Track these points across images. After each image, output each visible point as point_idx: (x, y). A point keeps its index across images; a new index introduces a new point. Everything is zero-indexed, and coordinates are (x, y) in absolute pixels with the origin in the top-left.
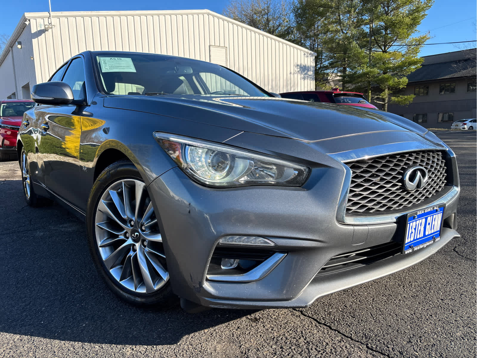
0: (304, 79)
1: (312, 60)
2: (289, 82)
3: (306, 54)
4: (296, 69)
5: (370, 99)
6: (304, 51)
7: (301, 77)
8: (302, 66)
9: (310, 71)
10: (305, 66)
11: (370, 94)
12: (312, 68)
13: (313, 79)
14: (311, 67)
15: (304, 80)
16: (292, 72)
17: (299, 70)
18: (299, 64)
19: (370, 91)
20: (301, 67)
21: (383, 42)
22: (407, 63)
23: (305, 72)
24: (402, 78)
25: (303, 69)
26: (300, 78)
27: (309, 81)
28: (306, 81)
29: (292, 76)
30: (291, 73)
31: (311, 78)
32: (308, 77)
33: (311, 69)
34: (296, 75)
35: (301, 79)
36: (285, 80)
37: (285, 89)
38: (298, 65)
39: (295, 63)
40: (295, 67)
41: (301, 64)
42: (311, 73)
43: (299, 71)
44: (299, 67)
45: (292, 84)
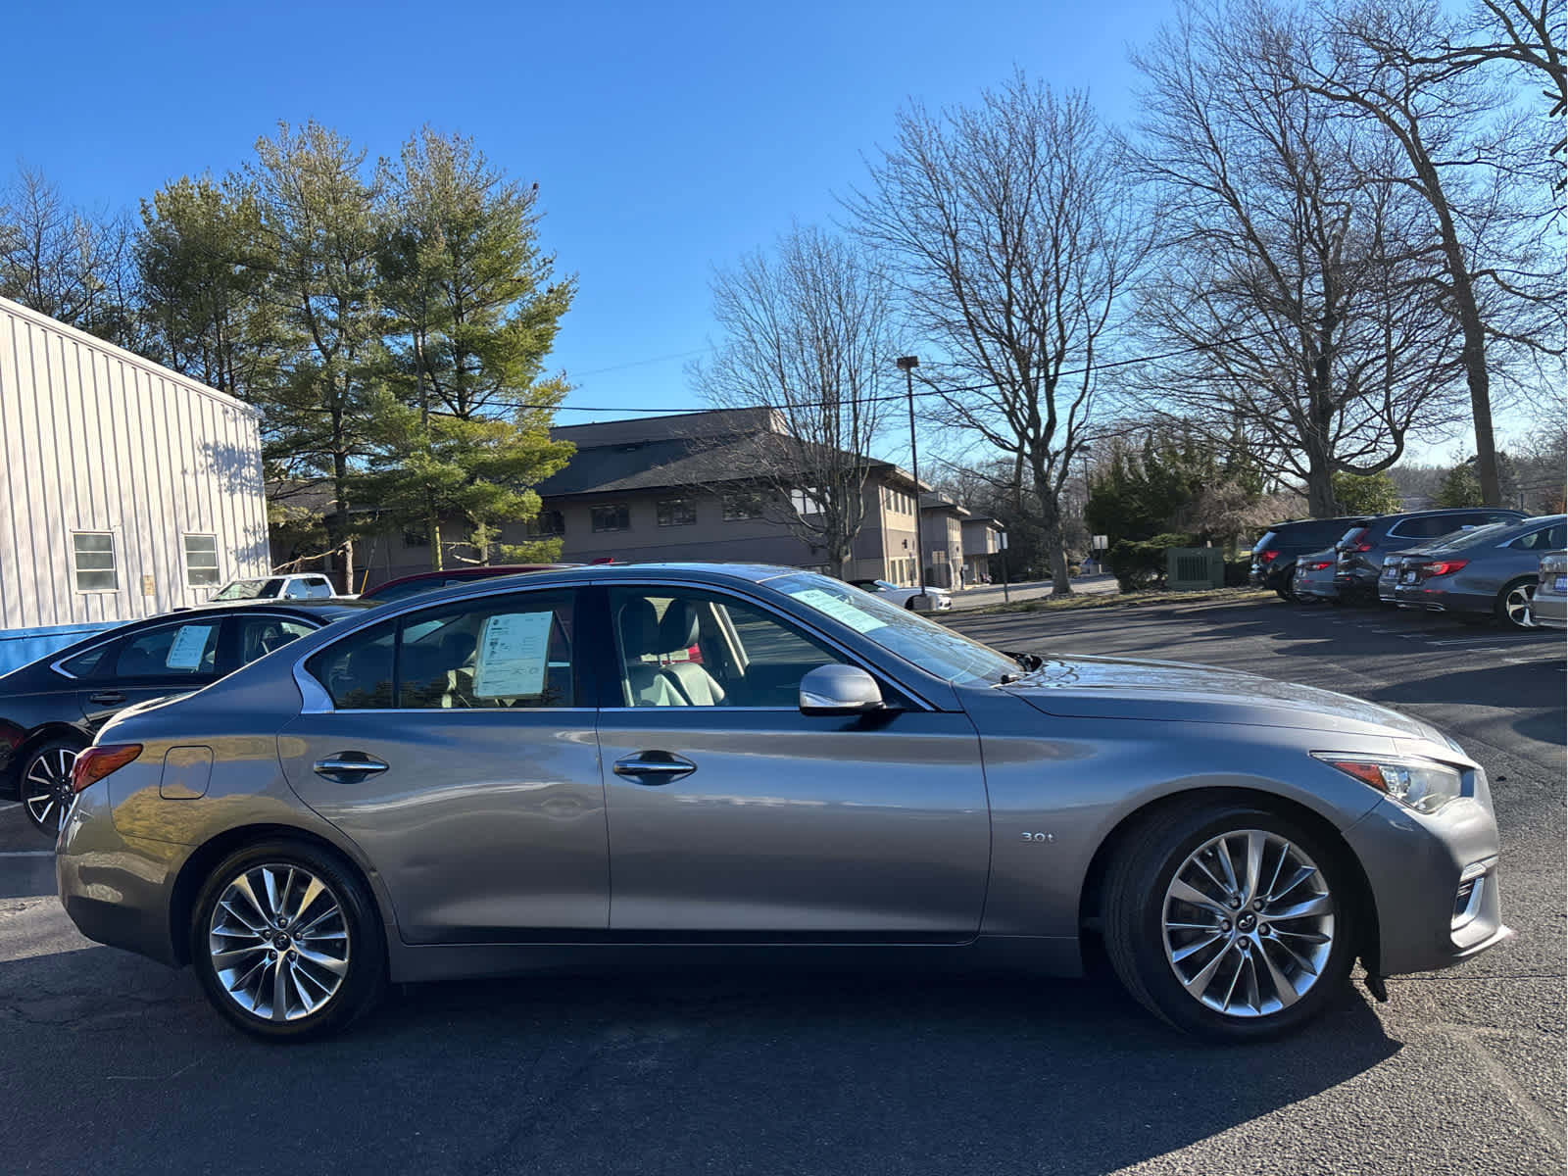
0: (232, 490)
1: (250, 430)
2: (180, 502)
3: (230, 409)
4: (200, 458)
5: (439, 551)
6: (223, 403)
7: (220, 485)
8: (221, 448)
9: (249, 465)
10: (230, 451)
11: (438, 535)
12: (252, 456)
13: (259, 490)
14: (248, 453)
15: (232, 495)
16: (190, 467)
17: (210, 460)
18: (210, 440)
19: (437, 529)
20: (216, 453)
21: (455, 390)
22: (538, 454)
23: (233, 470)
24: (523, 492)
25: (226, 459)
26: (217, 488)
27: (247, 498)
28: (237, 496)
29: (190, 479)
30: (184, 472)
31: (252, 488)
32: (241, 484)
33: (249, 460)
34: (202, 479)
35: (220, 492)
36: (167, 495)
37: (171, 524)
38: (206, 447)
39: (196, 439)
40: (197, 452)
41: (216, 442)
42: (251, 472)
43: (211, 466)
44: (210, 452)
45: (193, 508)
